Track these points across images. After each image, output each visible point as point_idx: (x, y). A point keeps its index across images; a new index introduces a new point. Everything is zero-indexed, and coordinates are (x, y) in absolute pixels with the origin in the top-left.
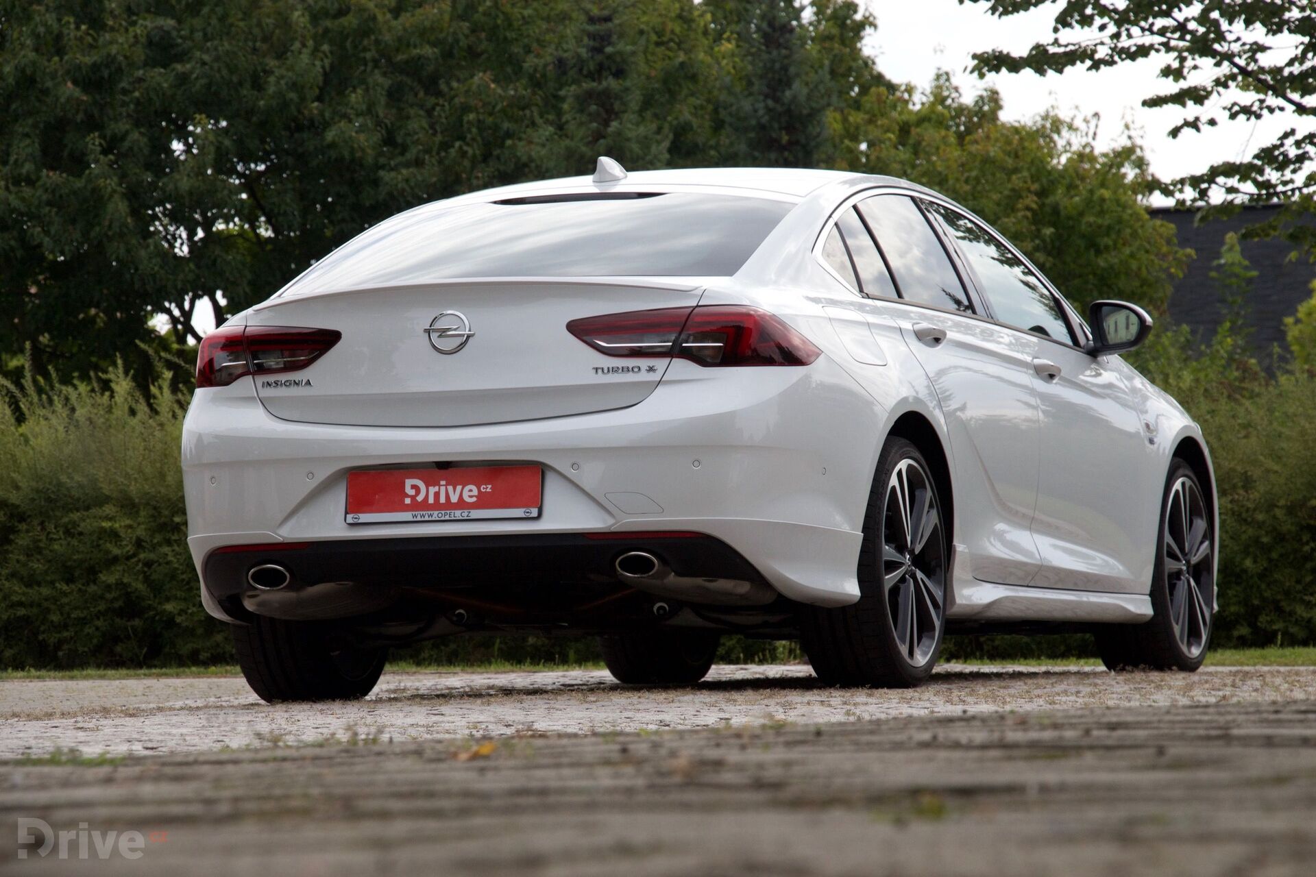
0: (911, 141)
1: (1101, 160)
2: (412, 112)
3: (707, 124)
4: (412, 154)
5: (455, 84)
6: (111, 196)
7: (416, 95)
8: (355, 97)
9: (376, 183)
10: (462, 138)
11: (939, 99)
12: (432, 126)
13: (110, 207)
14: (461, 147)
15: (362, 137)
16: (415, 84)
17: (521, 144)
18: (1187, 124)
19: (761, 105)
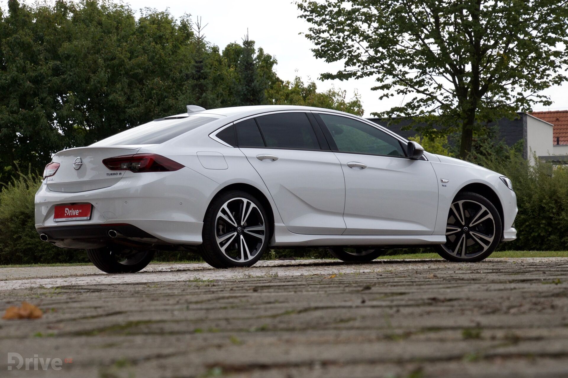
0: (289, 99)
1: (348, 105)
2: (135, 90)
3: (227, 94)
4: (136, 102)
5: (148, 81)
6: (42, 117)
7: (136, 85)
8: (119, 86)
9: (124, 112)
10: (151, 98)
11: (297, 85)
12: (142, 95)
13: (42, 120)
14: (151, 101)
15: (120, 98)
16: (136, 81)
17: (170, 100)
18: (384, 95)
19: (245, 88)
